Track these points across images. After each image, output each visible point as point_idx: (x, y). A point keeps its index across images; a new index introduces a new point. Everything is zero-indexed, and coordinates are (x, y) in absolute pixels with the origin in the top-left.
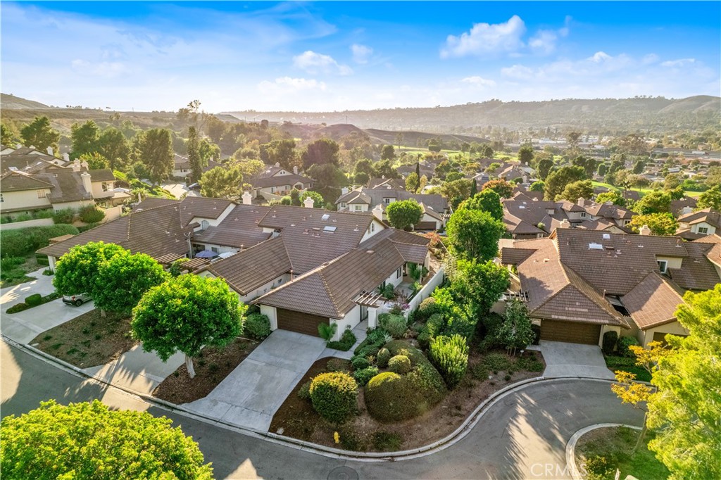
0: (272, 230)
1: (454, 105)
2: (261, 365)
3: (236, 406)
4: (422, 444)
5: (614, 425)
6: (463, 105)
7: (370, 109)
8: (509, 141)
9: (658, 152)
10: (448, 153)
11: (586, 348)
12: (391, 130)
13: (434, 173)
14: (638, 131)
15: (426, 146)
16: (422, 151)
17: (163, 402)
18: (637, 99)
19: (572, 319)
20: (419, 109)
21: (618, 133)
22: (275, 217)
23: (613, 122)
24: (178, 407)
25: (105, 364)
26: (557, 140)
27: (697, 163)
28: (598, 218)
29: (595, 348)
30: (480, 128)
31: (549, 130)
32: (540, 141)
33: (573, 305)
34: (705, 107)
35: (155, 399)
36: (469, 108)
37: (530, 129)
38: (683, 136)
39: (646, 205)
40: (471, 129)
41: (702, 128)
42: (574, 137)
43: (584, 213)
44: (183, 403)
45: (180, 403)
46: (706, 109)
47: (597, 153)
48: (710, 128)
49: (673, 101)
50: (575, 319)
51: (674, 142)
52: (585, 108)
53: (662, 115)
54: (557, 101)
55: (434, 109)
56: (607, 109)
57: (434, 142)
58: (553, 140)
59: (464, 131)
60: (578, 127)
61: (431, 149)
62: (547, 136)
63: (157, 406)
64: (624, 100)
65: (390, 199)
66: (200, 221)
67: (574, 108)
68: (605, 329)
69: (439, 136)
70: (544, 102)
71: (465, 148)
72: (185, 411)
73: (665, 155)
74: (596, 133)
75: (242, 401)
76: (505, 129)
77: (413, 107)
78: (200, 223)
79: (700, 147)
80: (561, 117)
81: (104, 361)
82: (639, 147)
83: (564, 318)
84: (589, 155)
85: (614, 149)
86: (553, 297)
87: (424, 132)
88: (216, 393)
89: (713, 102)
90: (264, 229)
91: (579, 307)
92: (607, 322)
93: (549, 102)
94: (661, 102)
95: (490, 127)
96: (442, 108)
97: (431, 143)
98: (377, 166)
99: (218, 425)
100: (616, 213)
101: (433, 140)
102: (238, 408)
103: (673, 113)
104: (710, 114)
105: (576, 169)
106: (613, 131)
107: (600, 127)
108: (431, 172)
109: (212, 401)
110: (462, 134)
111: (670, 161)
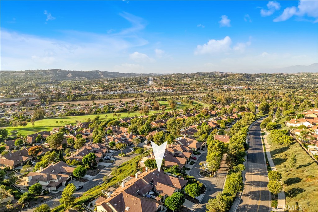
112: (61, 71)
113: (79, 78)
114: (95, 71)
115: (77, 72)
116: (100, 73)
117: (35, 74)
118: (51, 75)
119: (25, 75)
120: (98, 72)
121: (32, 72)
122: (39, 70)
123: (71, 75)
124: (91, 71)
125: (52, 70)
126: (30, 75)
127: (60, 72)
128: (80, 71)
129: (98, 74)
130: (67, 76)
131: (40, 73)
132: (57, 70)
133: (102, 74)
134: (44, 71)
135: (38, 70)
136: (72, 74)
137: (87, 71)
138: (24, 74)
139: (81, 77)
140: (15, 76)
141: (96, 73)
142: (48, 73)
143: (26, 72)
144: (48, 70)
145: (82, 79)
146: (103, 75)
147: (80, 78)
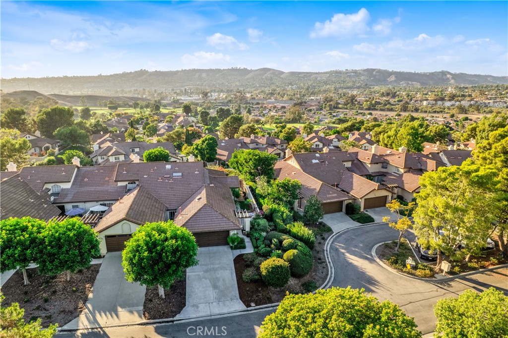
0: (127, 183)
1: (112, 74)
2: (201, 273)
3: (212, 303)
4: (324, 282)
5: (380, 244)
6: (120, 74)
7: (39, 77)
8: (162, 99)
9: (254, 102)
10: (124, 110)
11: (338, 214)
12: (64, 94)
13: (128, 126)
14: (238, 89)
15: (106, 106)
16: (103, 109)
17: (161, 320)
18: (233, 70)
19: (332, 201)
20: (84, 77)
21: (228, 91)
22: (125, 172)
23: (222, 84)
24: (175, 319)
25: (78, 316)
26: (192, 97)
27: (275, 107)
28: (266, 145)
29: (341, 213)
30: (137, 90)
31: (185, 90)
32: (182, 98)
33: (330, 194)
34: (268, 74)
35: (152, 321)
36: (125, 76)
37: (173, 90)
38: (262, 92)
39: (285, 135)
40: (131, 91)
41: (269, 86)
42: (205, 94)
43: (257, 143)
44: (176, 315)
45: (174, 316)
46: (269, 76)
47: (221, 104)
48: (273, 87)
49: (251, 71)
50: (334, 200)
51: (259, 96)
52: (204, 75)
53: (247, 79)
54: (185, 70)
55: (97, 77)
56: (217, 75)
57: (111, 103)
58: (190, 97)
59: (126, 93)
60: (203, 87)
61: (110, 108)
62: (185, 94)
63: (158, 325)
64: (226, 70)
65: (135, 149)
66: (49, 186)
67: (197, 75)
68: (346, 203)
69: (113, 98)
70: (177, 71)
71: (136, 106)
72: (182, 320)
73: (258, 104)
74: (215, 91)
75: (212, 298)
76: (155, 91)
77: (79, 76)
78: (50, 188)
79: (272, 98)
80: (191, 81)
81: (76, 314)
82: (243, 99)
83: (329, 201)
84: (216, 106)
85: (230, 101)
86: (319, 191)
87: (94, 94)
88: (189, 301)
89: (271, 71)
90: (118, 183)
91: (332, 194)
92: (347, 198)
93: (180, 71)
94: (245, 71)
95: (144, 90)
96: (103, 76)
97: (109, 104)
98: (90, 125)
99: (213, 317)
100: (275, 141)
101: (111, 101)
102: (214, 303)
103: (253, 78)
104: (271, 79)
105: (238, 117)
106: (224, 89)
107: (216, 87)
108: (126, 126)
109: (193, 306)
110: (125, 95)
111: (262, 107)
112: (379, 71)
113: (406, 83)
114: (440, 72)
115: (407, 73)
116: (448, 76)
117: (341, 76)
118: (362, 78)
119: (329, 77)
120: (446, 75)
121: (339, 73)
122: (349, 69)
123: (394, 77)
124: (432, 73)
125: (367, 70)
126: (335, 77)
127: (378, 74)
128: (411, 73)
129: (444, 77)
130: (388, 79)
131: (348, 74)
132: (373, 70)
133: (453, 78)
134: (355, 72)
135: (347, 70)
136: (396, 77)
137: (424, 73)
138: (328, 75)
139: (410, 82)
140: (316, 78)
141: (440, 76)
142: (360, 74)
143: (331, 73)
144: (362, 70)
145: (412, 84)
146: (455, 80)
147: (409, 84)
